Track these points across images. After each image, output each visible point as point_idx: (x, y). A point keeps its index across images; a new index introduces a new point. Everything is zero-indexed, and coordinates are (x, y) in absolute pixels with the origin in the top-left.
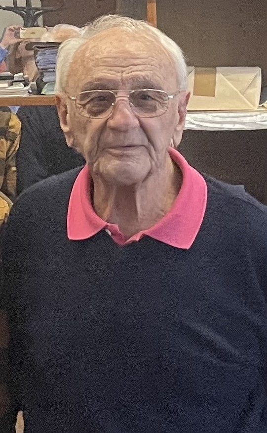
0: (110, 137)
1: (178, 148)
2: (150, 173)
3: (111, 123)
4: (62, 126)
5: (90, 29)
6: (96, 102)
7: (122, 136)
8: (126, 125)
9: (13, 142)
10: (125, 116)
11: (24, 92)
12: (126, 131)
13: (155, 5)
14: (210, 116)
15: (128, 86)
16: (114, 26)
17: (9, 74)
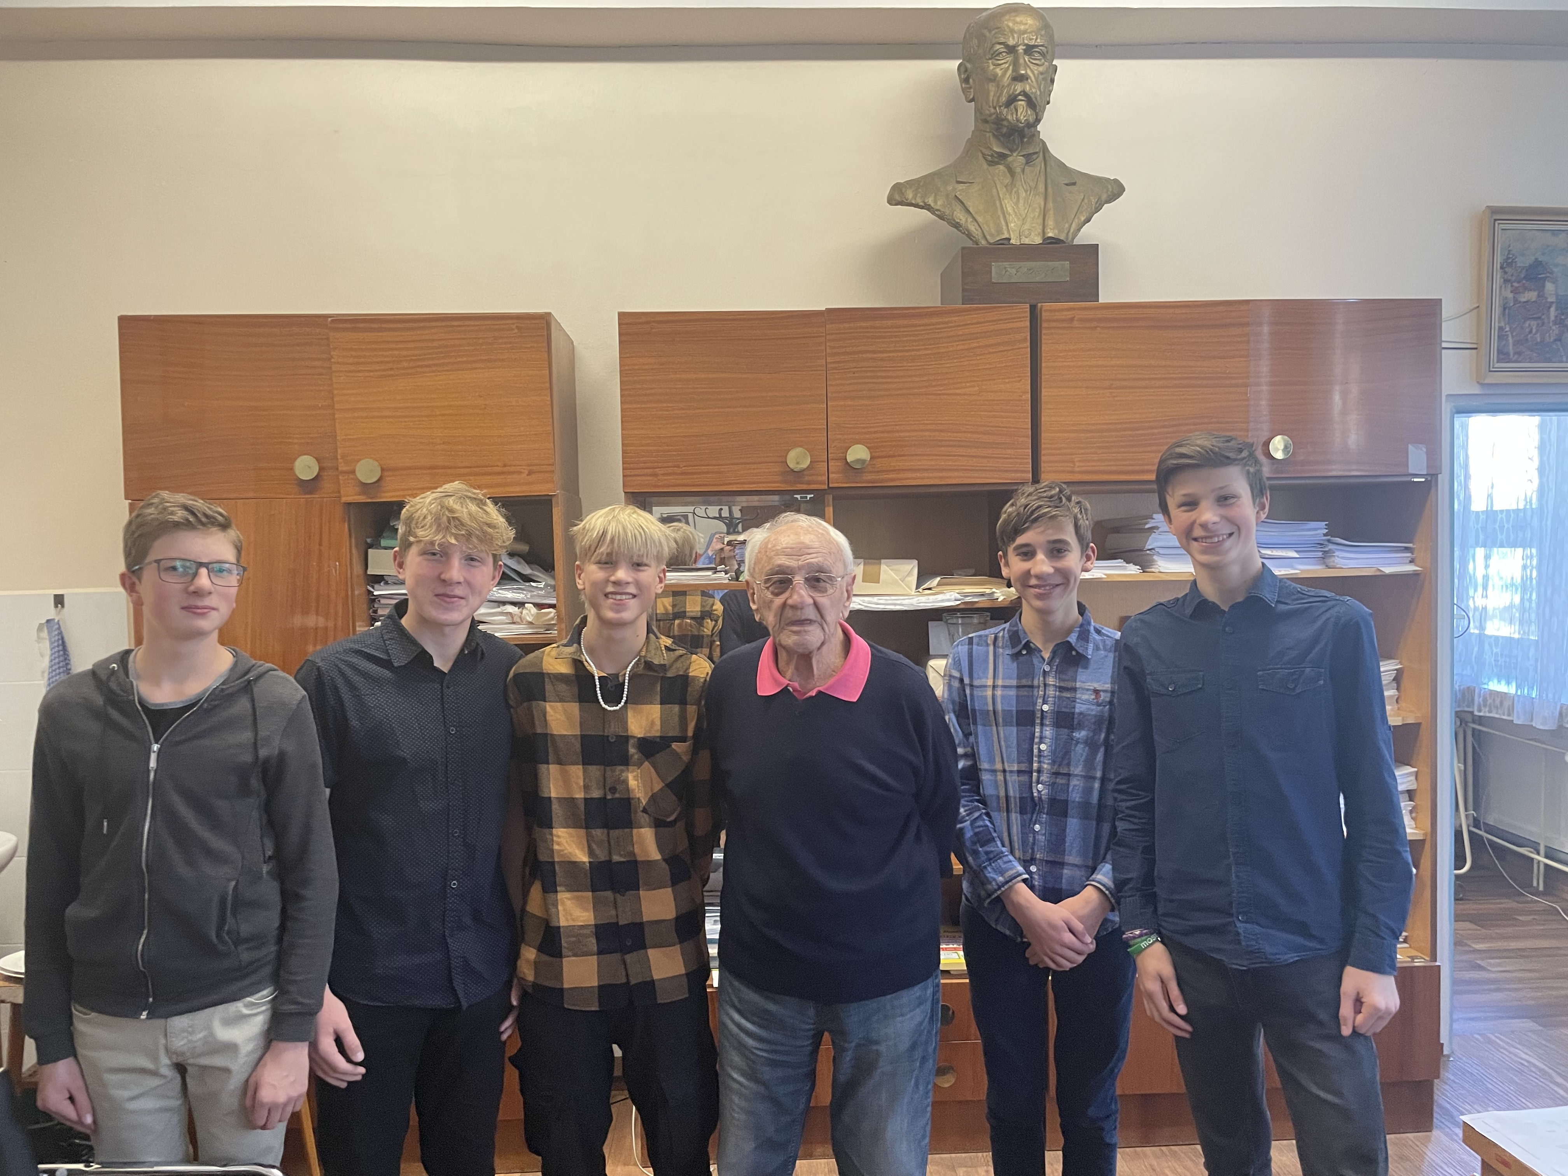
0: (789, 613)
1: (847, 620)
2: (823, 644)
3: (790, 602)
4: (751, 604)
5: (772, 525)
6: (777, 585)
7: (799, 613)
8: (802, 603)
9: (716, 621)
10: (801, 596)
11: (725, 579)
12: (802, 609)
13: (831, 509)
14: (875, 599)
15: (804, 572)
16: (792, 521)
17: (713, 566)
